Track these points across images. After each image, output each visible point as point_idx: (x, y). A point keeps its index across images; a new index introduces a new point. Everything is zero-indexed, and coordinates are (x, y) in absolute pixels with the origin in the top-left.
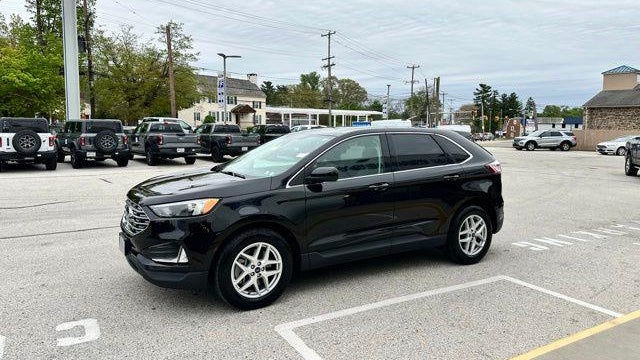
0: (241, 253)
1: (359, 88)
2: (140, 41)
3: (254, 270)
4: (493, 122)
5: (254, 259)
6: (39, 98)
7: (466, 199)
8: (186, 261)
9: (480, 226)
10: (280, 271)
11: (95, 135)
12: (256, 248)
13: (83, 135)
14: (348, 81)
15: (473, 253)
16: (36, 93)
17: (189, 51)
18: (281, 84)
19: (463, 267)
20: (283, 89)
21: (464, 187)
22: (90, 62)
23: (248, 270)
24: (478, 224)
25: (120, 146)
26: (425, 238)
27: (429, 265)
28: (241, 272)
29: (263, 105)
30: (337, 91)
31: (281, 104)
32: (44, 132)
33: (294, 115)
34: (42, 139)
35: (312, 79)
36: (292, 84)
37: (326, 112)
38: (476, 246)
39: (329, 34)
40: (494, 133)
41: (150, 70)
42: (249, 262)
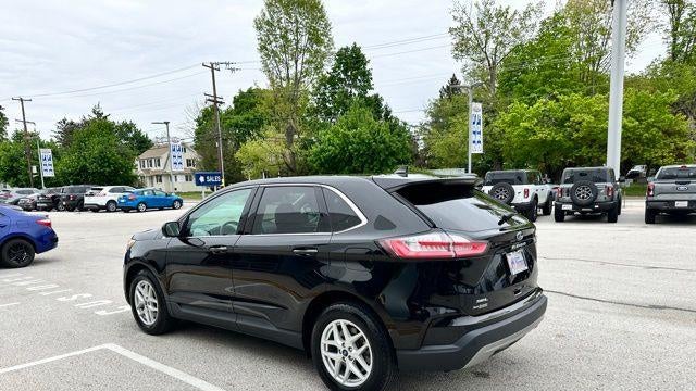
0: (138, 285)
3: (144, 302)
10: (157, 310)
15: (347, 381)
24: (355, 338)
28: (139, 300)
42: (142, 294)
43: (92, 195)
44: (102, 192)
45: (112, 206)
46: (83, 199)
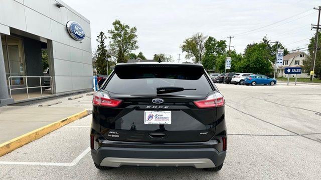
43: (235, 77)
44: (239, 76)
45: (242, 83)
46: (231, 79)
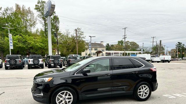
0: (59, 94)
1: (137, 44)
2: (71, 34)
3: (63, 99)
4: (182, 54)
5: (64, 96)
6: (45, 50)
7: (140, 80)
8: (43, 95)
9: (147, 89)
10: (72, 100)
11: (53, 59)
12: (64, 92)
13: (50, 59)
14: (133, 42)
15: (144, 97)
16: (44, 48)
17: (83, 36)
18: (112, 44)
19: (139, 102)
20: (112, 46)
21: (140, 76)
22: (57, 40)
23: (61, 99)
24: (145, 88)
25: (60, 62)
26: (125, 92)
27: (128, 101)
28: (59, 99)
29: (105, 50)
30: (129, 45)
31: (111, 50)
32: (41, 58)
33: (115, 53)
34: (40, 61)
35: (121, 42)
36: (115, 44)
37: (124, 52)
38: (145, 96)
39: (125, 28)
40: (182, 58)
41: (73, 42)
42: (62, 96)
